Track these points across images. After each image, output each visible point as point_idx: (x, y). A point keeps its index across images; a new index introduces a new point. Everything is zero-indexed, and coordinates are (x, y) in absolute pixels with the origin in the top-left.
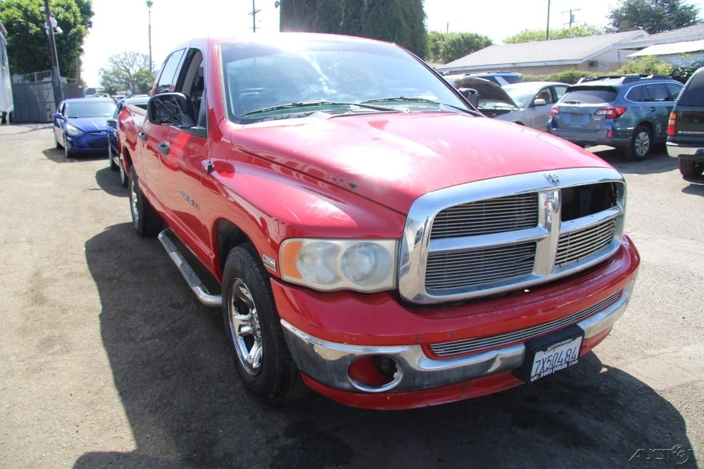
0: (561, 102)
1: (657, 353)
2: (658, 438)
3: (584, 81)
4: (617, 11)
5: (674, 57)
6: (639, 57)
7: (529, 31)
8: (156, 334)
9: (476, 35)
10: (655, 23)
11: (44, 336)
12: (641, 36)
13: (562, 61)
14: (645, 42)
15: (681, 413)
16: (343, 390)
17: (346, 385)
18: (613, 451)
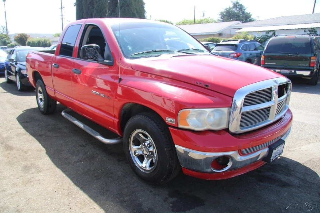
0: (214, 50)
1: (294, 150)
2: (312, 180)
3: (223, 42)
4: (222, 12)
5: (254, 33)
6: (240, 32)
7: (186, 20)
8: (80, 159)
9: (166, 21)
10: (237, 18)
11: (23, 165)
12: (239, 24)
13: (208, 33)
14: (242, 26)
15: (314, 171)
16: (207, 173)
17: (209, 170)
18: (299, 187)
